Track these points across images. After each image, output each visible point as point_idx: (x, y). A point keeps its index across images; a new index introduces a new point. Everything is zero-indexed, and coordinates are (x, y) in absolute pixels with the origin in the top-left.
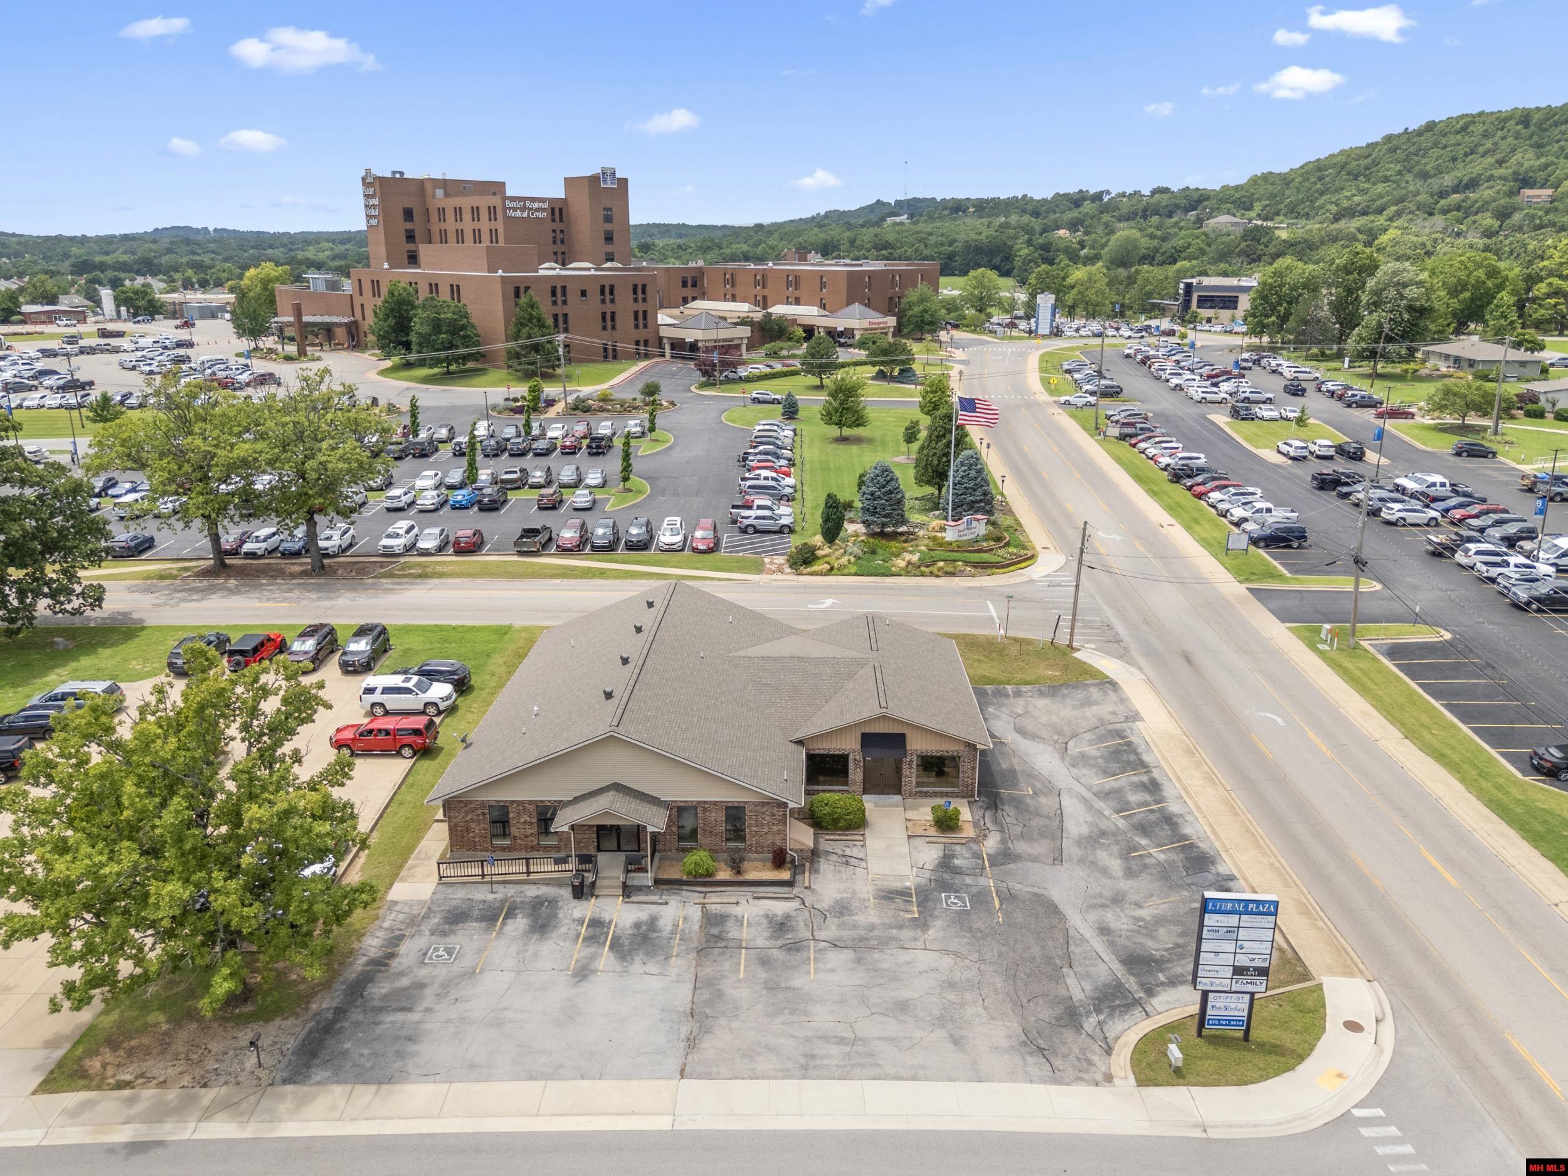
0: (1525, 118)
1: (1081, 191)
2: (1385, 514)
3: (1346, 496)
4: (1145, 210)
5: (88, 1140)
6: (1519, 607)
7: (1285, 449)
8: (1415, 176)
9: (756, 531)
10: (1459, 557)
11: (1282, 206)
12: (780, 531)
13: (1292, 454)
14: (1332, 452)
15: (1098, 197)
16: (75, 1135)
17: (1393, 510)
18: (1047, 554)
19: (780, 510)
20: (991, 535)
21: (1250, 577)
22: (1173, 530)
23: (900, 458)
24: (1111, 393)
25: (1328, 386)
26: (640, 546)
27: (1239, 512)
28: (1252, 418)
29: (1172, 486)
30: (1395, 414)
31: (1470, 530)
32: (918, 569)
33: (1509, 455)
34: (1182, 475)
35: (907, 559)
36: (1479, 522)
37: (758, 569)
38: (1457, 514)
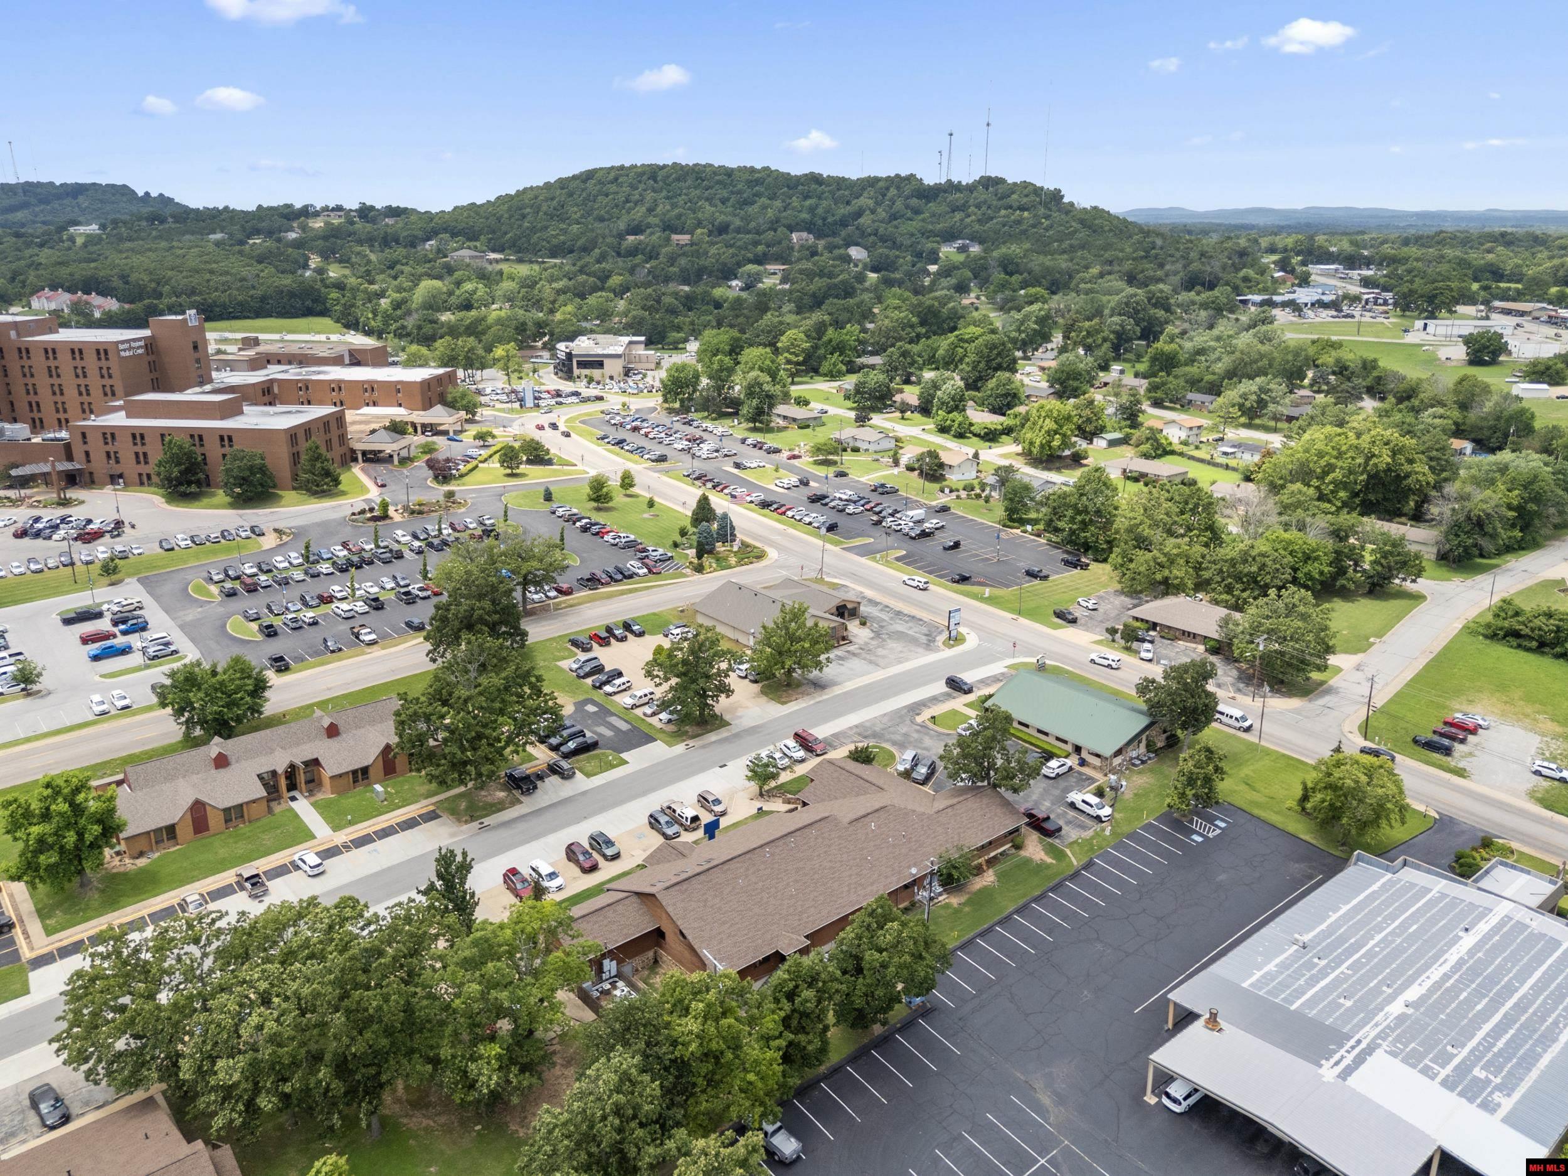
0: (654, 172)
2: (847, 510)
3: (826, 504)
6: (913, 538)
7: (781, 484)
8: (595, 219)
9: (661, 561)
10: (884, 523)
12: (669, 559)
13: (786, 486)
14: (798, 483)
17: (851, 509)
18: (766, 549)
19: (661, 551)
20: (745, 545)
21: (836, 543)
22: (791, 531)
23: (646, 516)
24: (662, 459)
25: (749, 441)
26: (631, 577)
27: (807, 520)
28: (745, 468)
29: (766, 511)
30: (794, 457)
31: (878, 513)
32: (740, 563)
33: (853, 475)
34: (765, 505)
35: (733, 560)
36: (877, 509)
37: (685, 576)
38: (868, 507)
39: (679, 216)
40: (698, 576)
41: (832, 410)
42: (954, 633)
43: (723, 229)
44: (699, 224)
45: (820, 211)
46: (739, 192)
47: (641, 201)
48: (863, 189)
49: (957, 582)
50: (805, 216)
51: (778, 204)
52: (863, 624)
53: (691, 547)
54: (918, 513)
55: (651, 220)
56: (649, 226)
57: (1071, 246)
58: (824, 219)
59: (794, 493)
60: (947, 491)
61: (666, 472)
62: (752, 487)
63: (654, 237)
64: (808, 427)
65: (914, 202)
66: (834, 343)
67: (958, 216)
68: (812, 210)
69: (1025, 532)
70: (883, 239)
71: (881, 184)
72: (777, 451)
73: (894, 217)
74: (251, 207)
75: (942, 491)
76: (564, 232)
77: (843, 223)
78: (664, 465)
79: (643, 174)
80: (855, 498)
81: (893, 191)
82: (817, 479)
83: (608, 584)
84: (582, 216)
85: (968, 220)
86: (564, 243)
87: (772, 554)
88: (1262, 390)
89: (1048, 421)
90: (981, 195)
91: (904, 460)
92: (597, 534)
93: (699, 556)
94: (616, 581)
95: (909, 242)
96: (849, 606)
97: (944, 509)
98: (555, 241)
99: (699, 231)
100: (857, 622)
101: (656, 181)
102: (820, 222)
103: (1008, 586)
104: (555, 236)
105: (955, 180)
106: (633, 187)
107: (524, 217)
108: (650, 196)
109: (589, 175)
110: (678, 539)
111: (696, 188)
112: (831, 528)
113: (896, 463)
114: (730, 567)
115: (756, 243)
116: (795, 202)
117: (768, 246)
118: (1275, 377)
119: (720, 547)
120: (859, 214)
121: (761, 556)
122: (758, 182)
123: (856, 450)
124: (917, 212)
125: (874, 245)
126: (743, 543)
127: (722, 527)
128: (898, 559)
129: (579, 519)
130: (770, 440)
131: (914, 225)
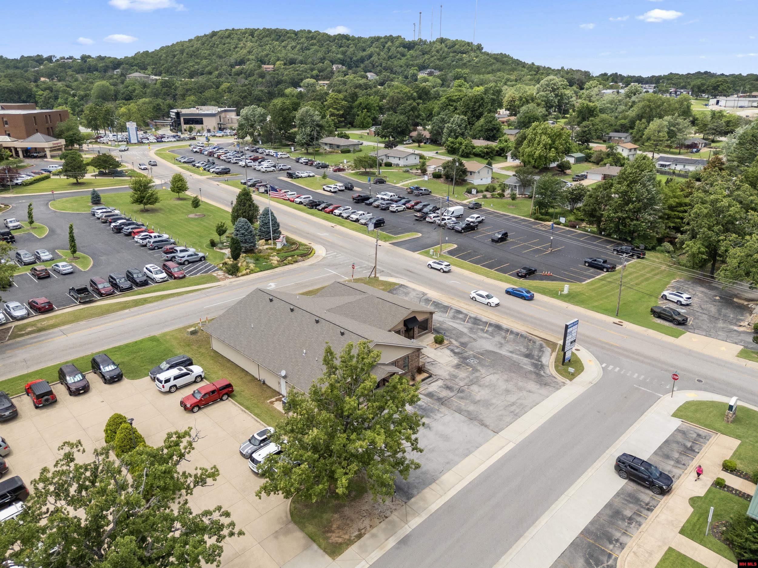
0: (252, 32)
1: (38, 55)
2: (391, 209)
3: (371, 204)
4: (89, 68)
5: (383, 552)
6: (460, 232)
7: (329, 189)
8: (217, 57)
9: (189, 262)
10: (428, 219)
11: (162, 69)
12: (200, 260)
13: (333, 190)
14: (344, 188)
15: (50, 59)
16: (375, 556)
17: (394, 207)
18: (314, 246)
19: (192, 250)
20: (290, 242)
21: (385, 239)
22: (339, 227)
23: (192, 216)
24: (226, 172)
25: (302, 160)
26: (145, 283)
27: (354, 217)
28: (298, 177)
29: (314, 211)
30: (340, 170)
31: (420, 211)
32: (282, 262)
33: (390, 182)
34: (313, 205)
35: (275, 260)
36: (418, 207)
37: (216, 280)
38: (409, 205)
39: (267, 55)
40: (232, 280)
41: (365, 143)
42: (568, 355)
43: (292, 62)
44: (278, 60)
45: (348, 53)
46: (302, 43)
47: (244, 47)
48: (372, 43)
49: (524, 277)
50: (340, 56)
51: (323, 49)
52: (439, 341)
53: (226, 247)
54: (457, 209)
55: (250, 57)
56: (248, 60)
57: (493, 70)
58: (351, 59)
59: (340, 196)
60: (474, 191)
61: (226, 181)
62: (300, 191)
63: (251, 66)
64: (349, 152)
65: (401, 49)
66: (363, 105)
67: (426, 57)
68: (344, 53)
69: (559, 223)
70: (386, 69)
71: (382, 40)
72: (325, 166)
73: (390, 57)
74: (18, 57)
75: (469, 192)
76: (198, 63)
77: (362, 60)
78: (226, 177)
79: (245, 33)
80: (396, 198)
81: (389, 44)
82: (360, 185)
83: (109, 295)
84: (209, 55)
85: (433, 59)
86: (198, 69)
87: (320, 251)
88: (671, 124)
89: (544, 137)
90: (438, 46)
91: (431, 169)
92: (129, 234)
93: (235, 256)
94: (122, 290)
95: (400, 71)
96: (420, 318)
97: (476, 207)
98: (192, 69)
99: (278, 63)
100: (430, 338)
101: (253, 37)
102: (349, 60)
103: (581, 281)
104: (193, 66)
105: (424, 39)
106: (240, 40)
107: (174, 56)
108: (249, 44)
109: (214, 34)
110: (216, 238)
111: (277, 40)
112: (379, 224)
113: (424, 172)
114: (272, 267)
115: (312, 70)
116: (334, 48)
117: (320, 72)
118: (679, 116)
119: (261, 244)
120: (370, 56)
121: (307, 253)
122: (312, 38)
123: (389, 165)
124: (403, 55)
125: (380, 72)
126: (288, 239)
127: (265, 224)
128: (451, 253)
129: (115, 220)
130: (318, 160)
131: (403, 61)
